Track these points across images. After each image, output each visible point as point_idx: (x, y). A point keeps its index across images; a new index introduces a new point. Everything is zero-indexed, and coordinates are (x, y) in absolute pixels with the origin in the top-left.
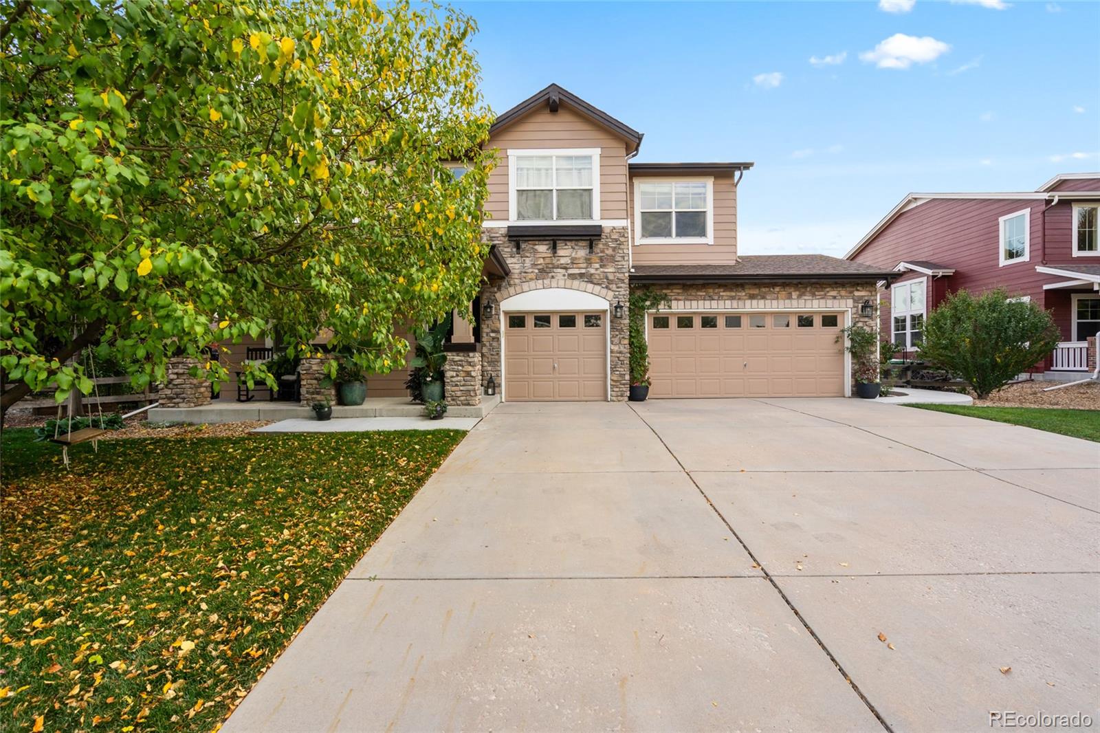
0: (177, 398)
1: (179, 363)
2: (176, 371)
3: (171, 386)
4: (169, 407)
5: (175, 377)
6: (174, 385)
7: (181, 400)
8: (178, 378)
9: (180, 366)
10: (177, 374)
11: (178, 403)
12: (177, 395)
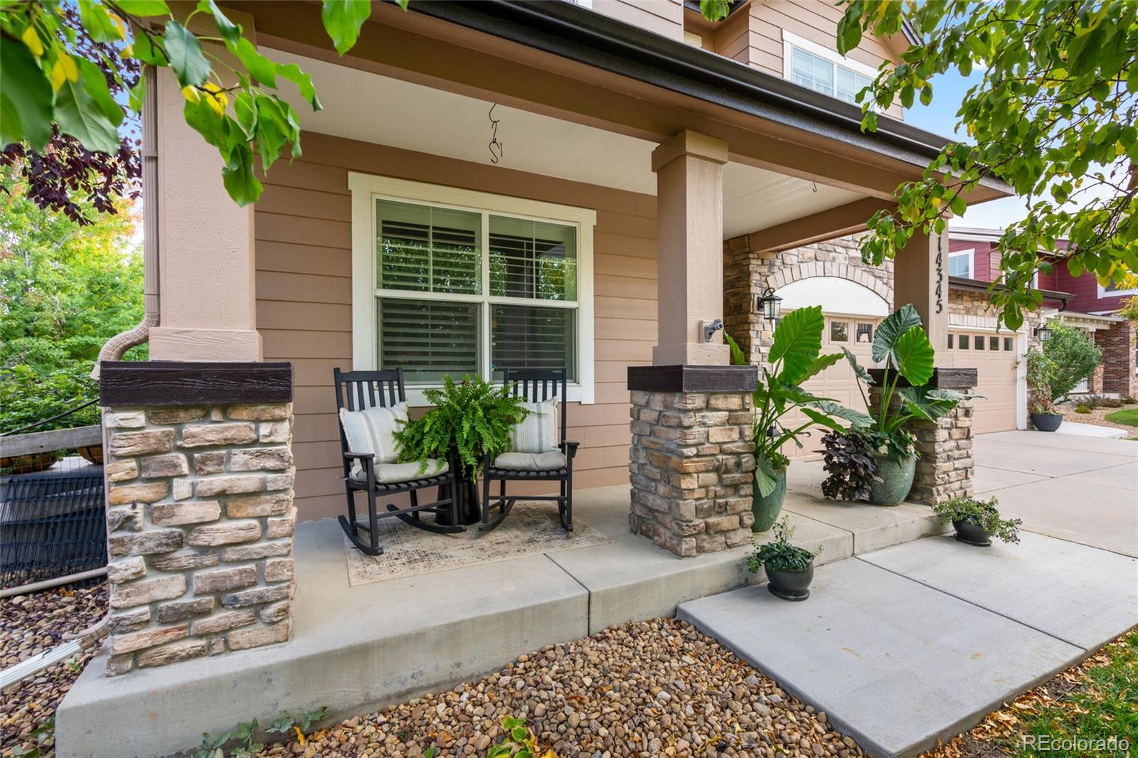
0: (220, 605)
1: (230, 444)
2: (218, 482)
3: (184, 556)
4: (171, 659)
5: (211, 510)
6: (205, 550)
7: (244, 615)
8: (225, 515)
9: (239, 457)
10: (222, 496)
11: (225, 631)
12: (222, 595)
